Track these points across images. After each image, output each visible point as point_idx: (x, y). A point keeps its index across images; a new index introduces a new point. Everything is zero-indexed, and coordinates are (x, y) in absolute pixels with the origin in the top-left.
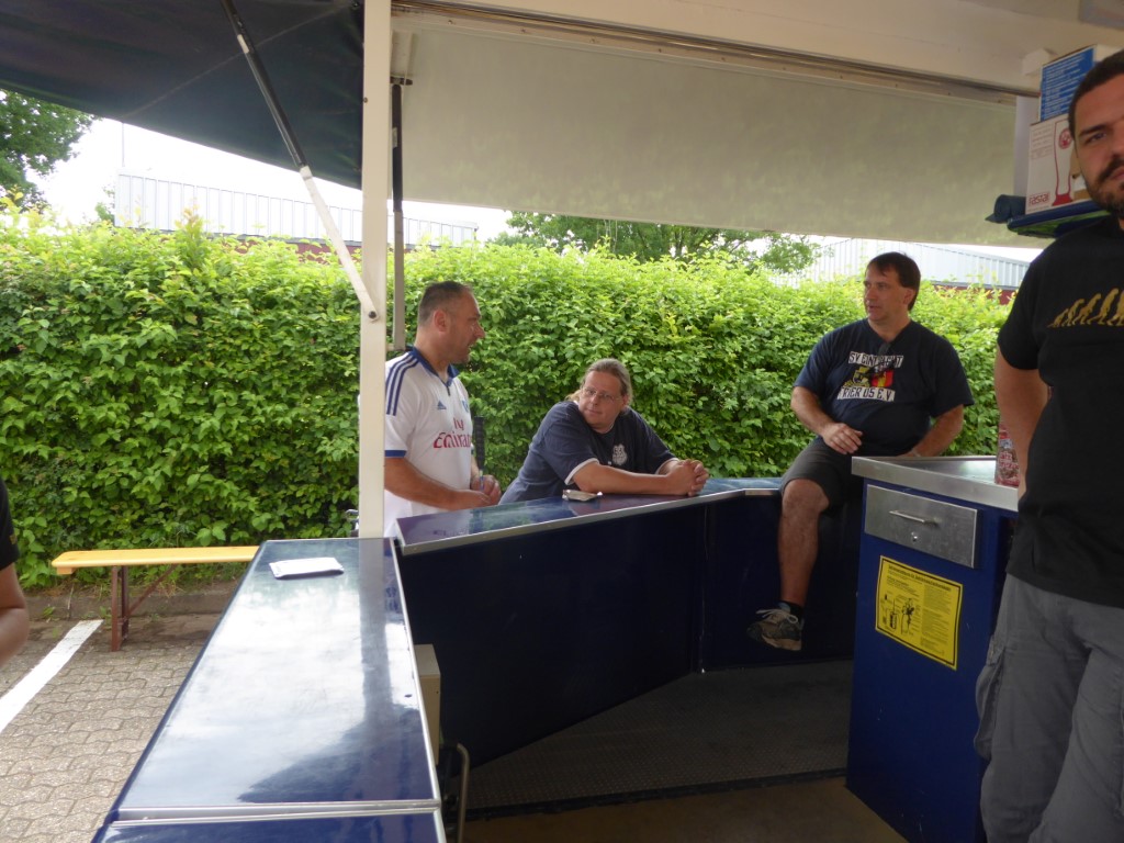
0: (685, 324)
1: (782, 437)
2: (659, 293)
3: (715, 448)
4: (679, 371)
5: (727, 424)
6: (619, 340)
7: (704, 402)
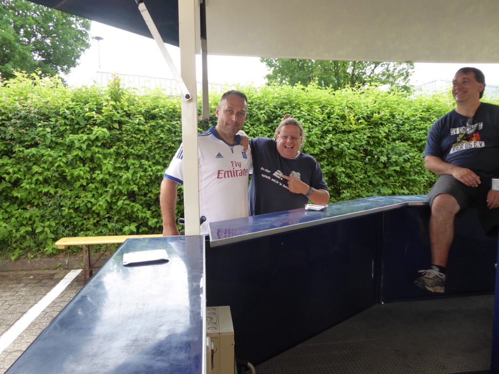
0: (358, 119)
1: (410, 176)
2: (344, 105)
3: (375, 182)
4: (356, 143)
5: (381, 170)
6: (325, 129)
7: (369, 159)
